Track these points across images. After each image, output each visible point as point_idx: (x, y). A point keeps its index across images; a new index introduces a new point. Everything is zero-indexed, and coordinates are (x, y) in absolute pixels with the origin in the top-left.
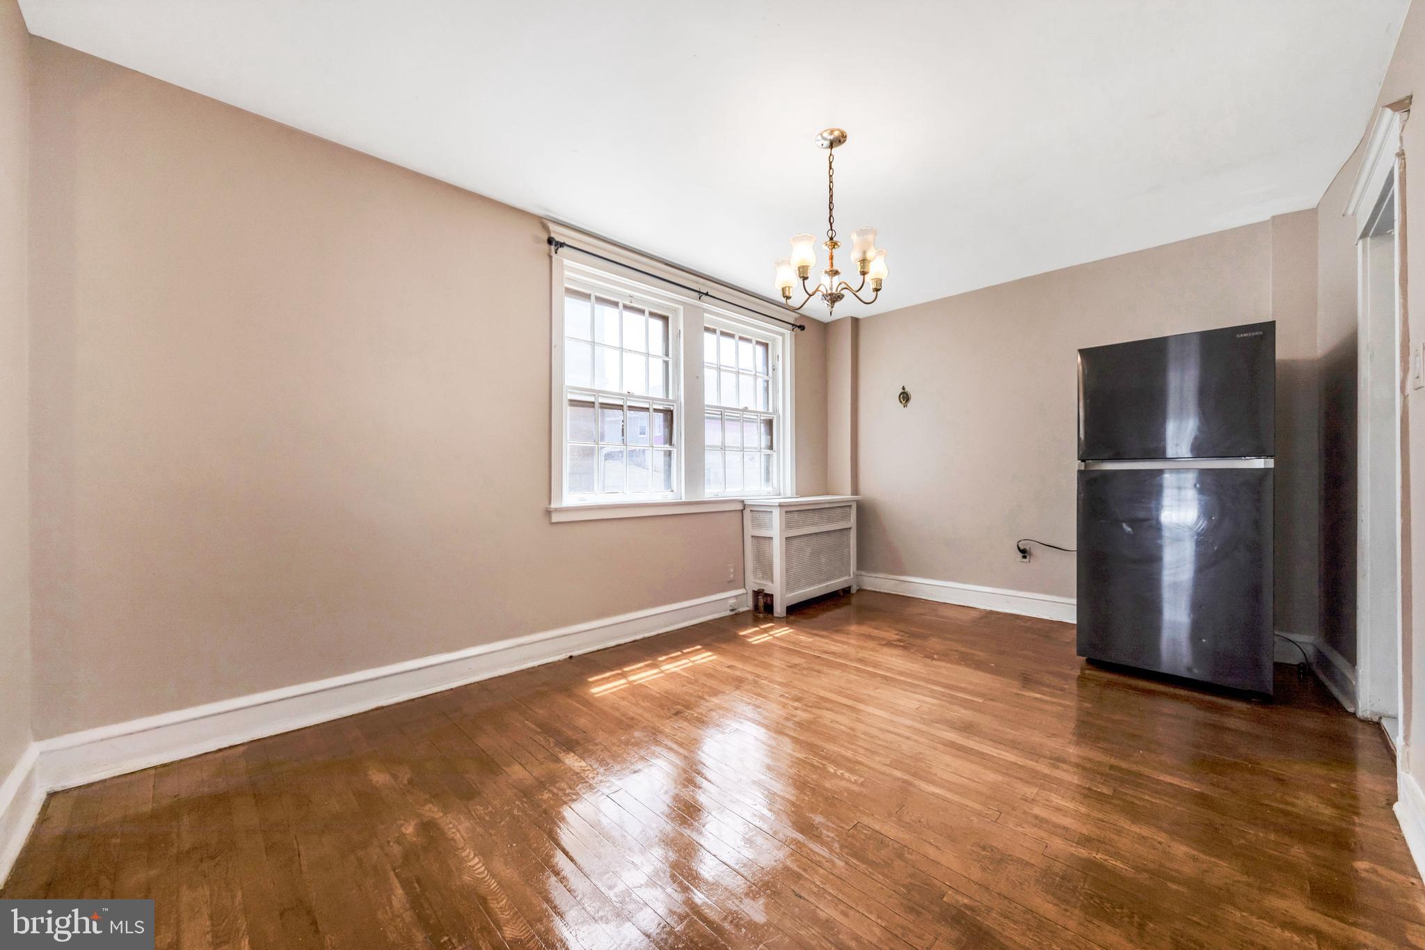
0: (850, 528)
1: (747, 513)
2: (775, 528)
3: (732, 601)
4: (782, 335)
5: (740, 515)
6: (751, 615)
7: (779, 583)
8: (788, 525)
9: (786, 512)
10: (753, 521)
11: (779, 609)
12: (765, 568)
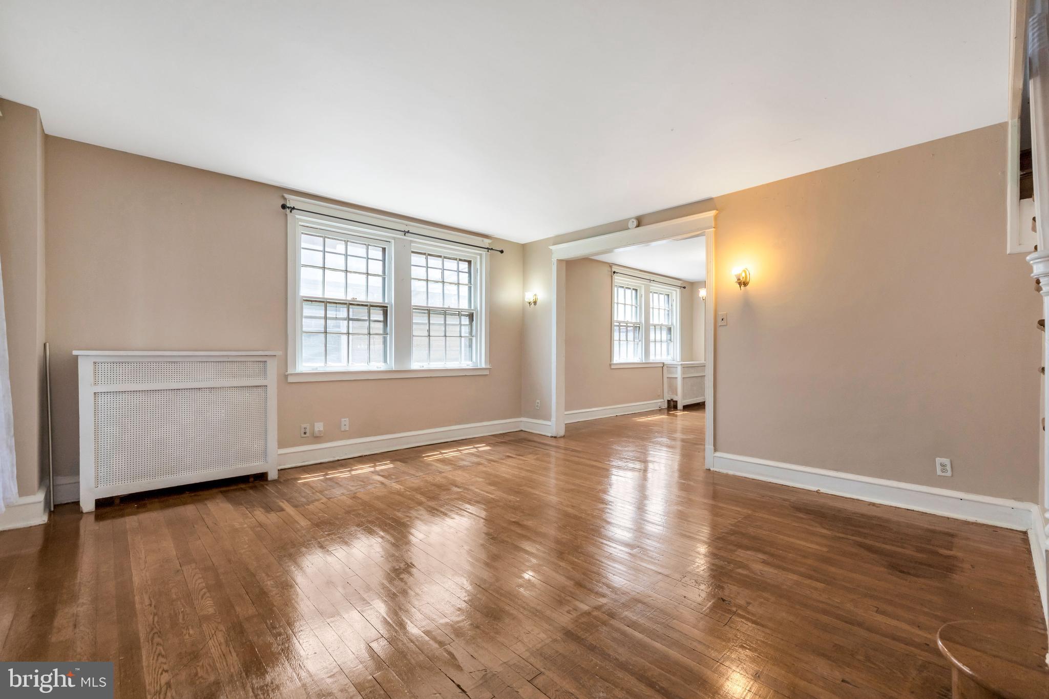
0: (705, 376)
1: (665, 368)
2: (679, 374)
3: (659, 404)
4: (676, 291)
5: (661, 369)
6: (666, 410)
7: (680, 396)
8: (683, 373)
9: (683, 367)
10: (667, 371)
11: (680, 406)
12: (673, 389)
